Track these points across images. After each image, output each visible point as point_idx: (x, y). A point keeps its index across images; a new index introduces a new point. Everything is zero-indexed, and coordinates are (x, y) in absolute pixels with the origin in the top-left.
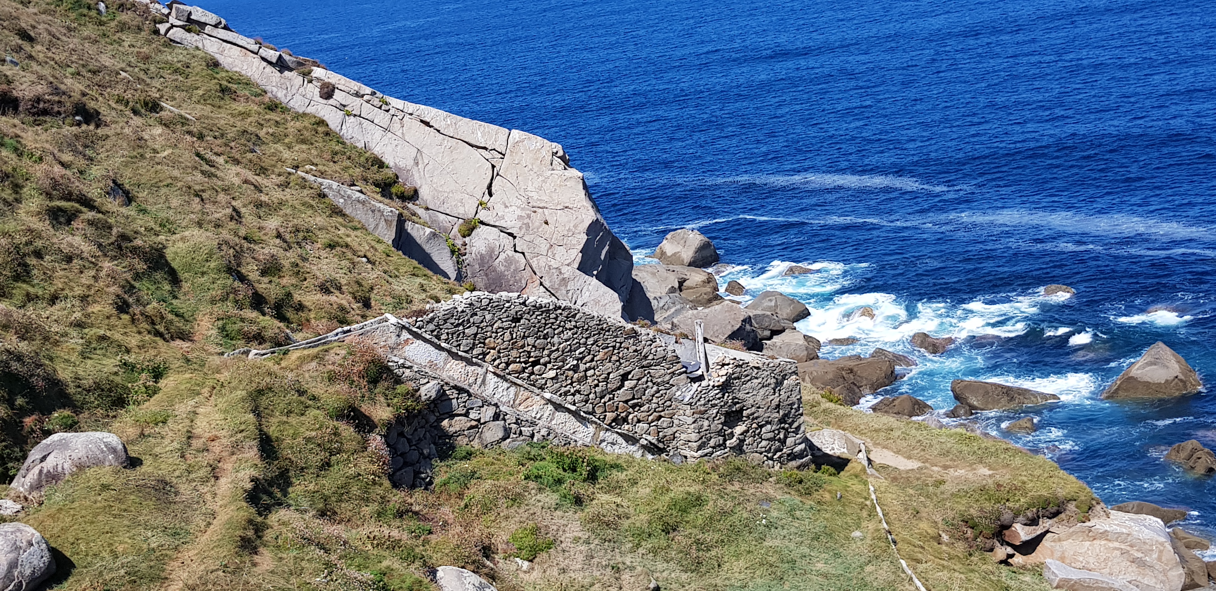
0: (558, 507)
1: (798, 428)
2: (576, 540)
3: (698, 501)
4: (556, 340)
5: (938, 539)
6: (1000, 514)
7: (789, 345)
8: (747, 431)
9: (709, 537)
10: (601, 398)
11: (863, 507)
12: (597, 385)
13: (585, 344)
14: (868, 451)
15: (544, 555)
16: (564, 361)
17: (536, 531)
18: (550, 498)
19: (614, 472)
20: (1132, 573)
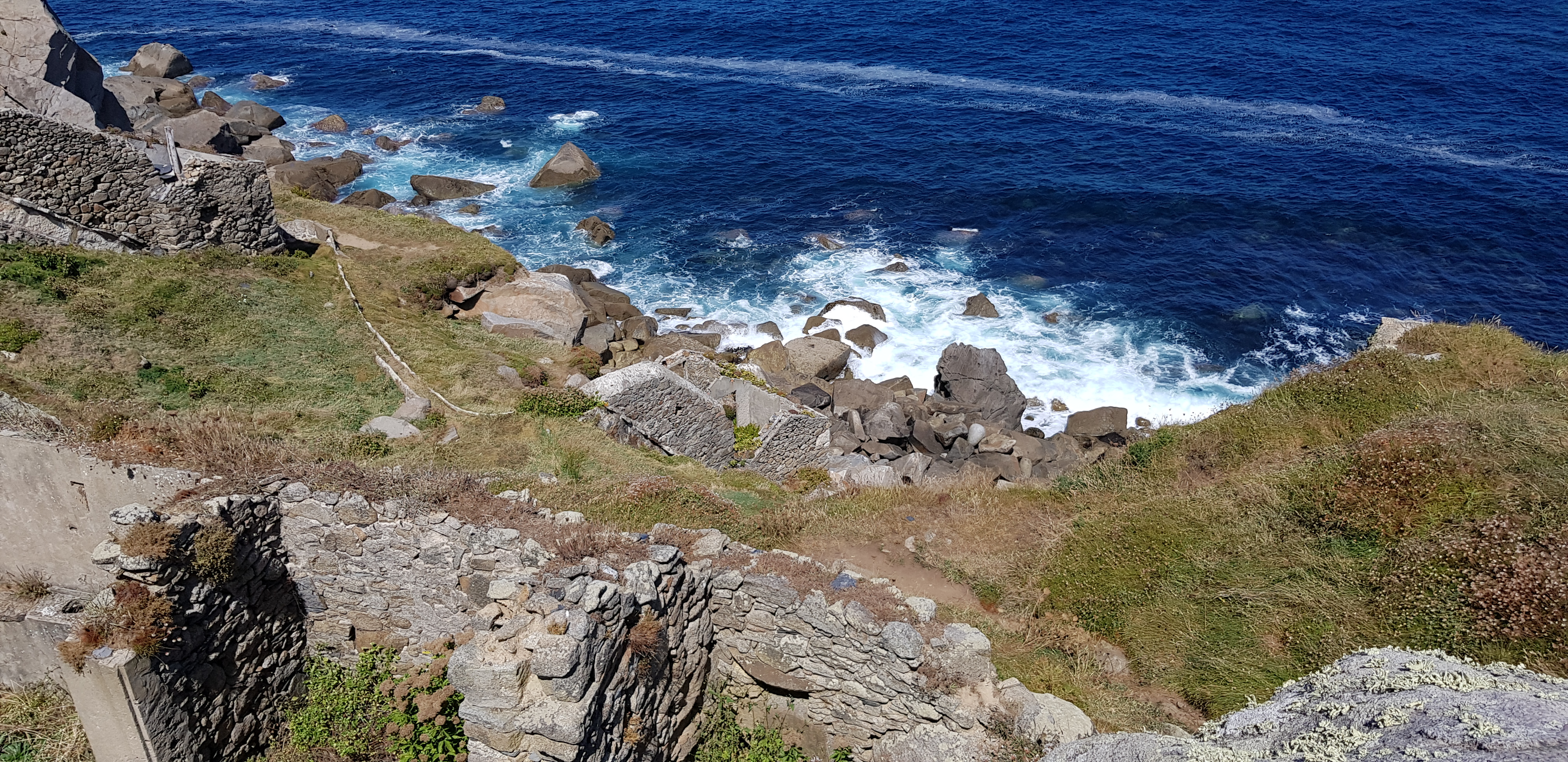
0: (40, 302)
1: (271, 219)
2: (63, 330)
3: (182, 287)
4: (19, 146)
5: (397, 303)
6: (446, 280)
7: (266, 148)
8: (223, 224)
9: (193, 317)
10: (75, 200)
11: (333, 282)
12: (69, 189)
13: (52, 150)
14: (335, 237)
15: (31, 345)
16: (31, 167)
17: (19, 325)
18: (31, 294)
19: (96, 267)
20: (547, 317)
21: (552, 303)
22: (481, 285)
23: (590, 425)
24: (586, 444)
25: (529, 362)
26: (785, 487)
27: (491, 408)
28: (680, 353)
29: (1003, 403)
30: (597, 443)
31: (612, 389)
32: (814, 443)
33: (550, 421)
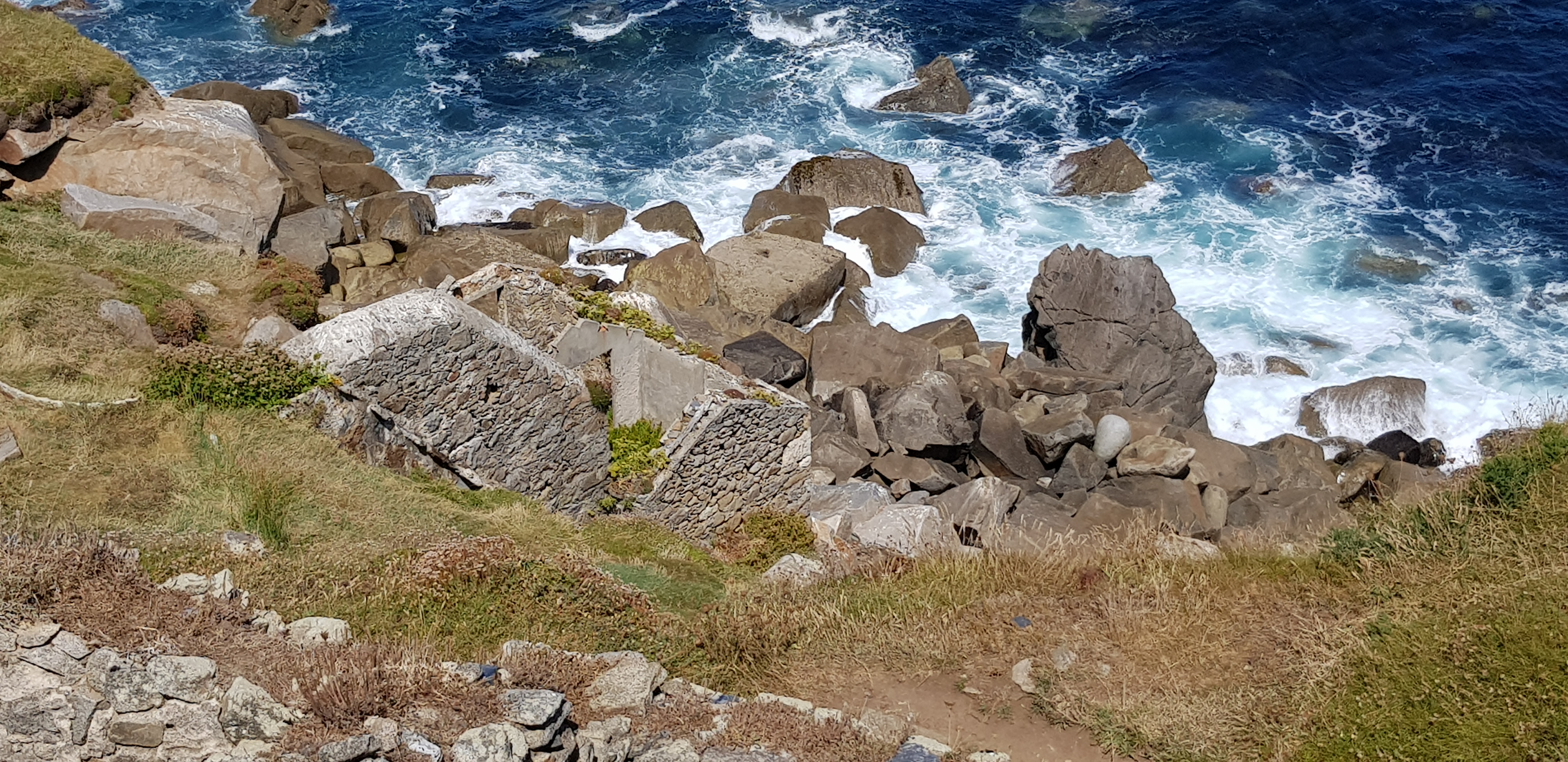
20: (203, 194)
21: (213, 165)
22: (60, 127)
23: (304, 426)
24: (296, 466)
25: (166, 292)
26: (717, 553)
27: (88, 390)
28: (490, 269)
29: (1167, 371)
30: (319, 462)
31: (348, 348)
32: (778, 459)
33: (216, 417)
